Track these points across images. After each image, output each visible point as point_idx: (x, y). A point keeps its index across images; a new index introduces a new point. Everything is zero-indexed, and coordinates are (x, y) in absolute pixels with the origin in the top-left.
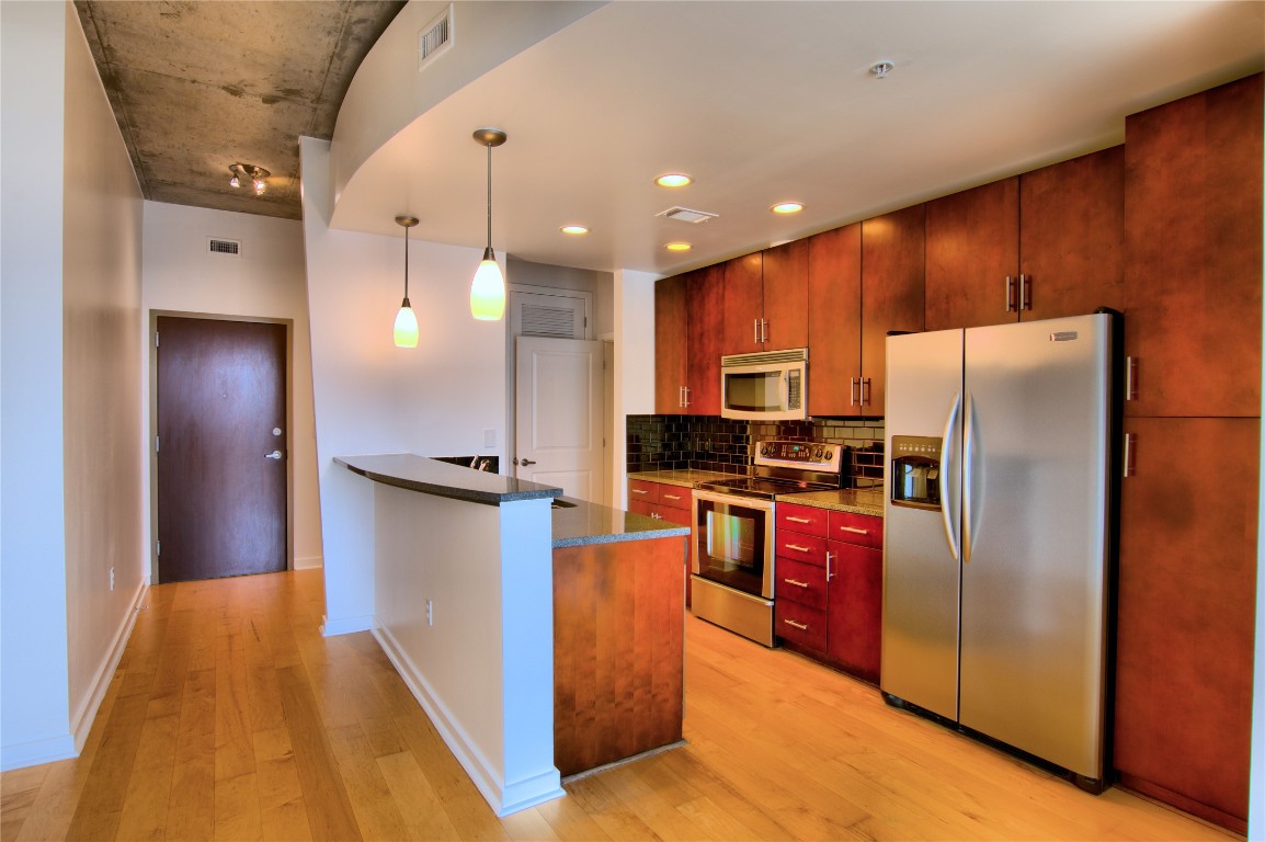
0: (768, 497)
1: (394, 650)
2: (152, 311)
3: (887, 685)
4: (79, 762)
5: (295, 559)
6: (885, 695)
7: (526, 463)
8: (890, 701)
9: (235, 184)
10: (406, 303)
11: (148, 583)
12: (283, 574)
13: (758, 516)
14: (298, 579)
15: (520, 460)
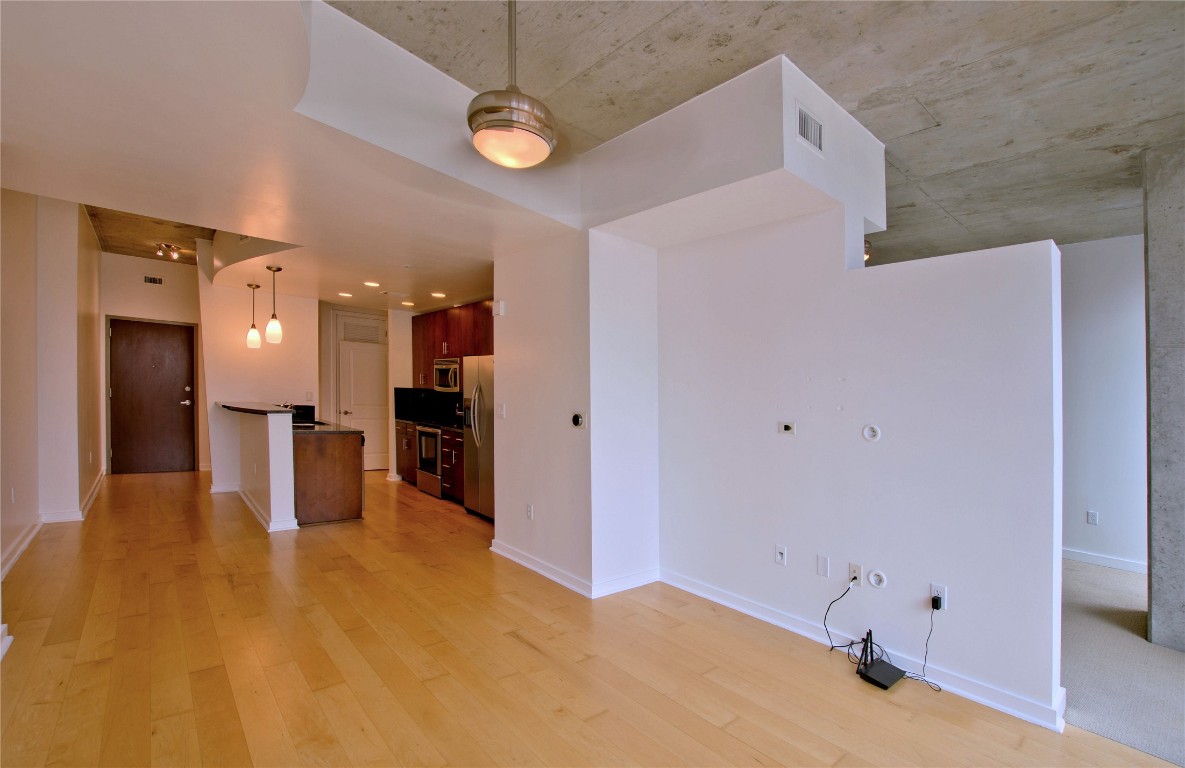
0: (438, 428)
1: (251, 501)
2: (107, 316)
3: (466, 503)
4: (84, 523)
5: (200, 465)
6: (467, 509)
7: (346, 413)
8: (470, 512)
9: (160, 254)
10: (253, 326)
11: (105, 473)
12: (192, 473)
13: (434, 435)
14: (201, 475)
15: (342, 411)
